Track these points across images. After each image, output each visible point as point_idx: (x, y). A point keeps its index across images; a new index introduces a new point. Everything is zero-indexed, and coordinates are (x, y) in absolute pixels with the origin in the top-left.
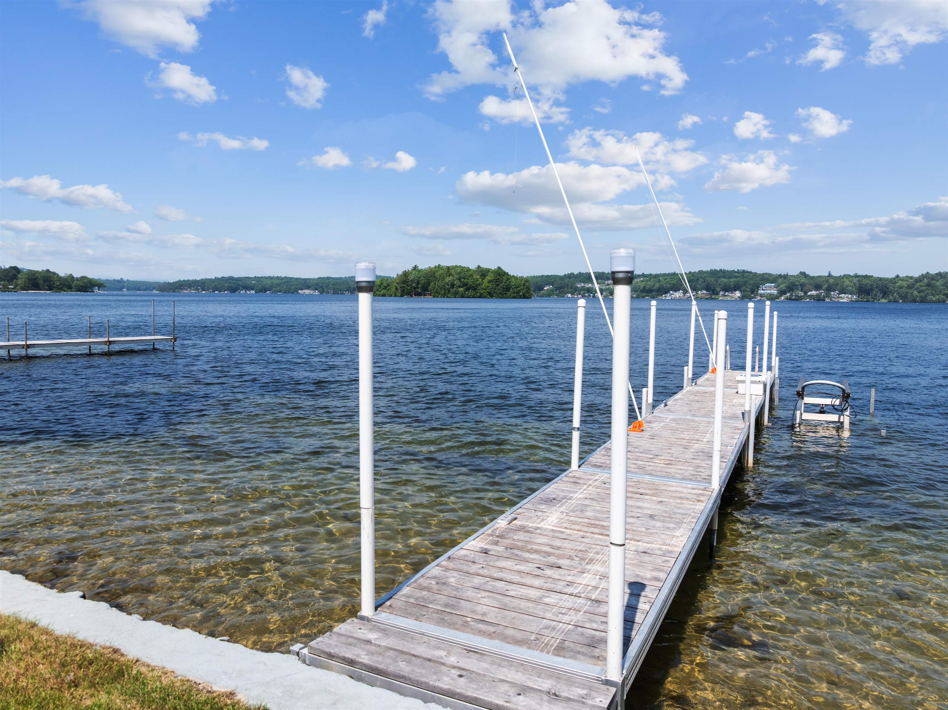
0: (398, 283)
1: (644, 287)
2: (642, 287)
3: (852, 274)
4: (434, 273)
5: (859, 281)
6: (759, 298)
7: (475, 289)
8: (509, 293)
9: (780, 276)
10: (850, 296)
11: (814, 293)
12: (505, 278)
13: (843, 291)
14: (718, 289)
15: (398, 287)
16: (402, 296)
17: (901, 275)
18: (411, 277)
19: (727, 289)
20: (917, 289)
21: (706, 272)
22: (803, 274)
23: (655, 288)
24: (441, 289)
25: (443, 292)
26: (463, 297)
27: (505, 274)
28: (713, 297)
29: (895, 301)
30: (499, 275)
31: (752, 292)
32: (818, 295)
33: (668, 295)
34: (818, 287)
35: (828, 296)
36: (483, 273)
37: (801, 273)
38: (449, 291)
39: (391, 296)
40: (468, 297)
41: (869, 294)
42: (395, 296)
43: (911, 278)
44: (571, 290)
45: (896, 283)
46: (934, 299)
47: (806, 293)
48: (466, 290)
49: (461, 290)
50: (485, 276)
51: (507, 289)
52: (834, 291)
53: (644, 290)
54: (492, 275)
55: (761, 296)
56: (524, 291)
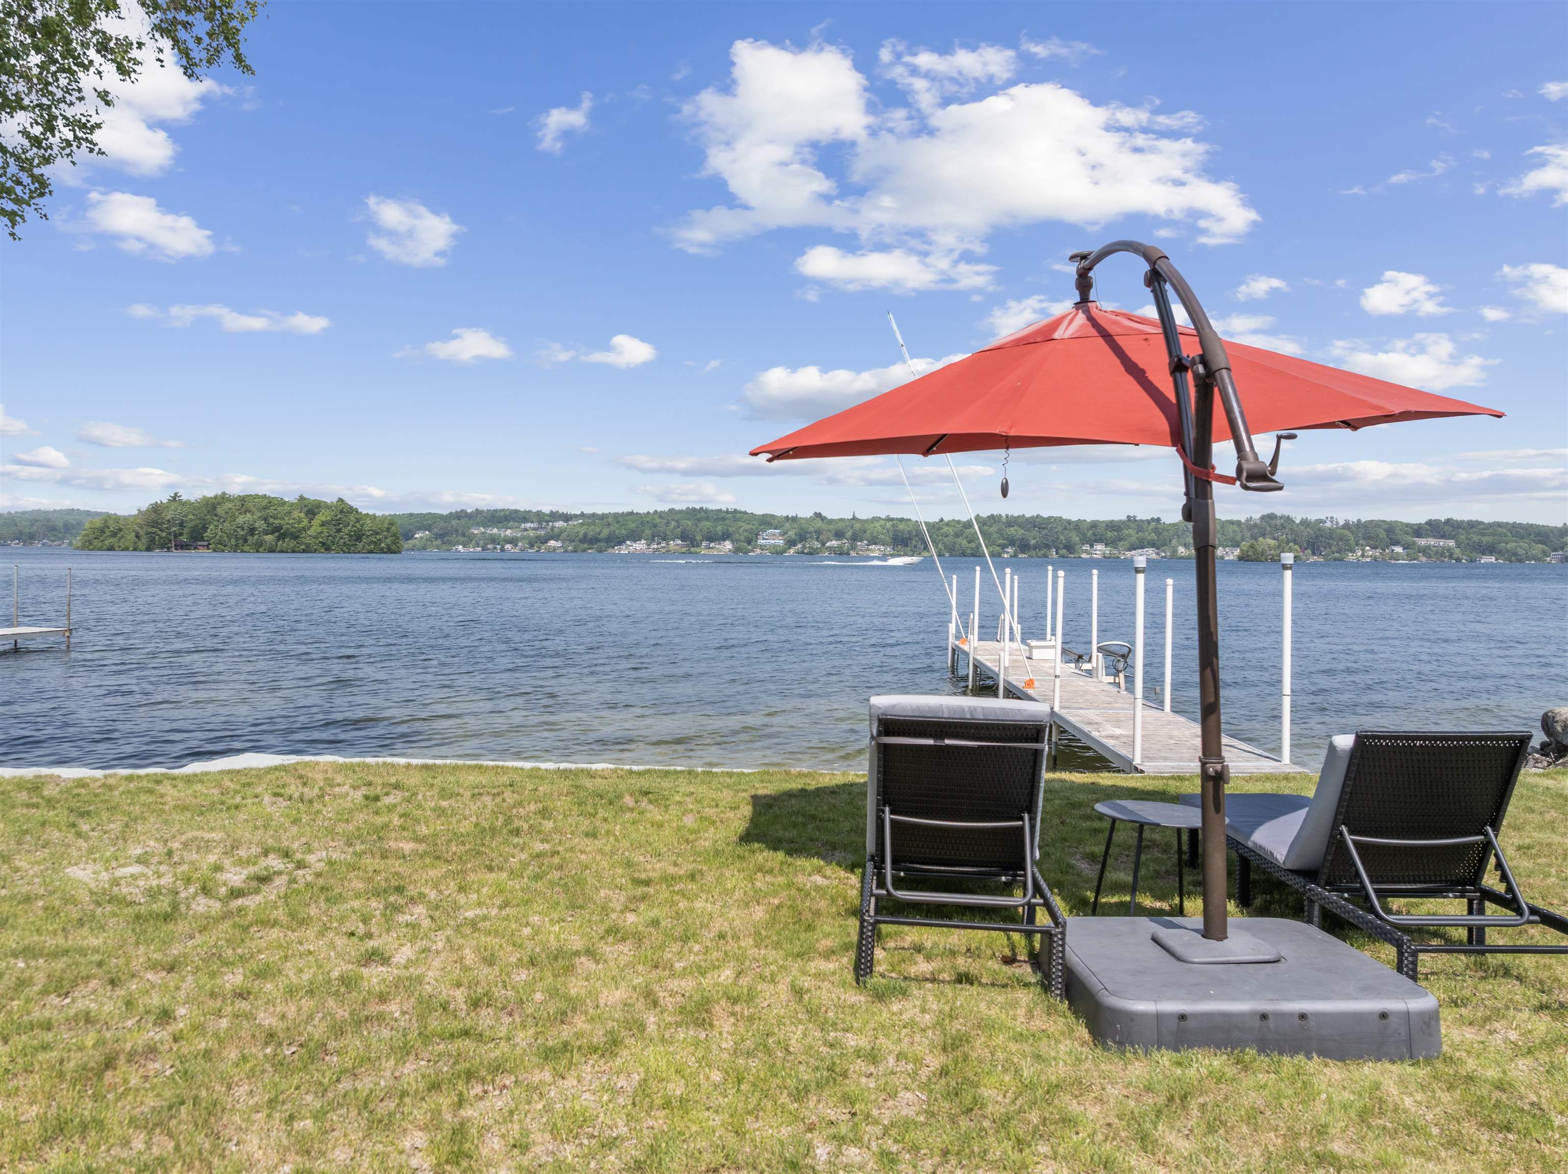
0: (140, 526)
1: (585, 535)
2: (581, 535)
3: (884, 516)
4: (214, 508)
5: (893, 526)
6: (758, 551)
8: (360, 545)
9: (787, 518)
10: (882, 548)
11: (834, 543)
12: (352, 517)
13: (873, 541)
14: (699, 537)
15: (142, 533)
16: (148, 549)
18: (168, 515)
19: (712, 538)
21: (680, 512)
22: (818, 515)
23: (602, 536)
24: (229, 536)
25: (233, 542)
26: (272, 551)
27: (352, 510)
28: (692, 550)
30: (341, 512)
31: (749, 542)
32: (840, 547)
33: (624, 547)
34: (839, 535)
35: (853, 548)
36: (311, 509)
37: (816, 514)
38: (246, 541)
39: (127, 549)
40: (282, 551)
41: (906, 545)
42: (135, 549)
43: (959, 522)
44: (462, 539)
45: (940, 528)
47: (823, 544)
48: (278, 539)
49: (269, 538)
50: (315, 515)
51: (358, 536)
52: (861, 541)
53: (585, 539)
54: (327, 512)
55: (762, 548)
56: (389, 541)
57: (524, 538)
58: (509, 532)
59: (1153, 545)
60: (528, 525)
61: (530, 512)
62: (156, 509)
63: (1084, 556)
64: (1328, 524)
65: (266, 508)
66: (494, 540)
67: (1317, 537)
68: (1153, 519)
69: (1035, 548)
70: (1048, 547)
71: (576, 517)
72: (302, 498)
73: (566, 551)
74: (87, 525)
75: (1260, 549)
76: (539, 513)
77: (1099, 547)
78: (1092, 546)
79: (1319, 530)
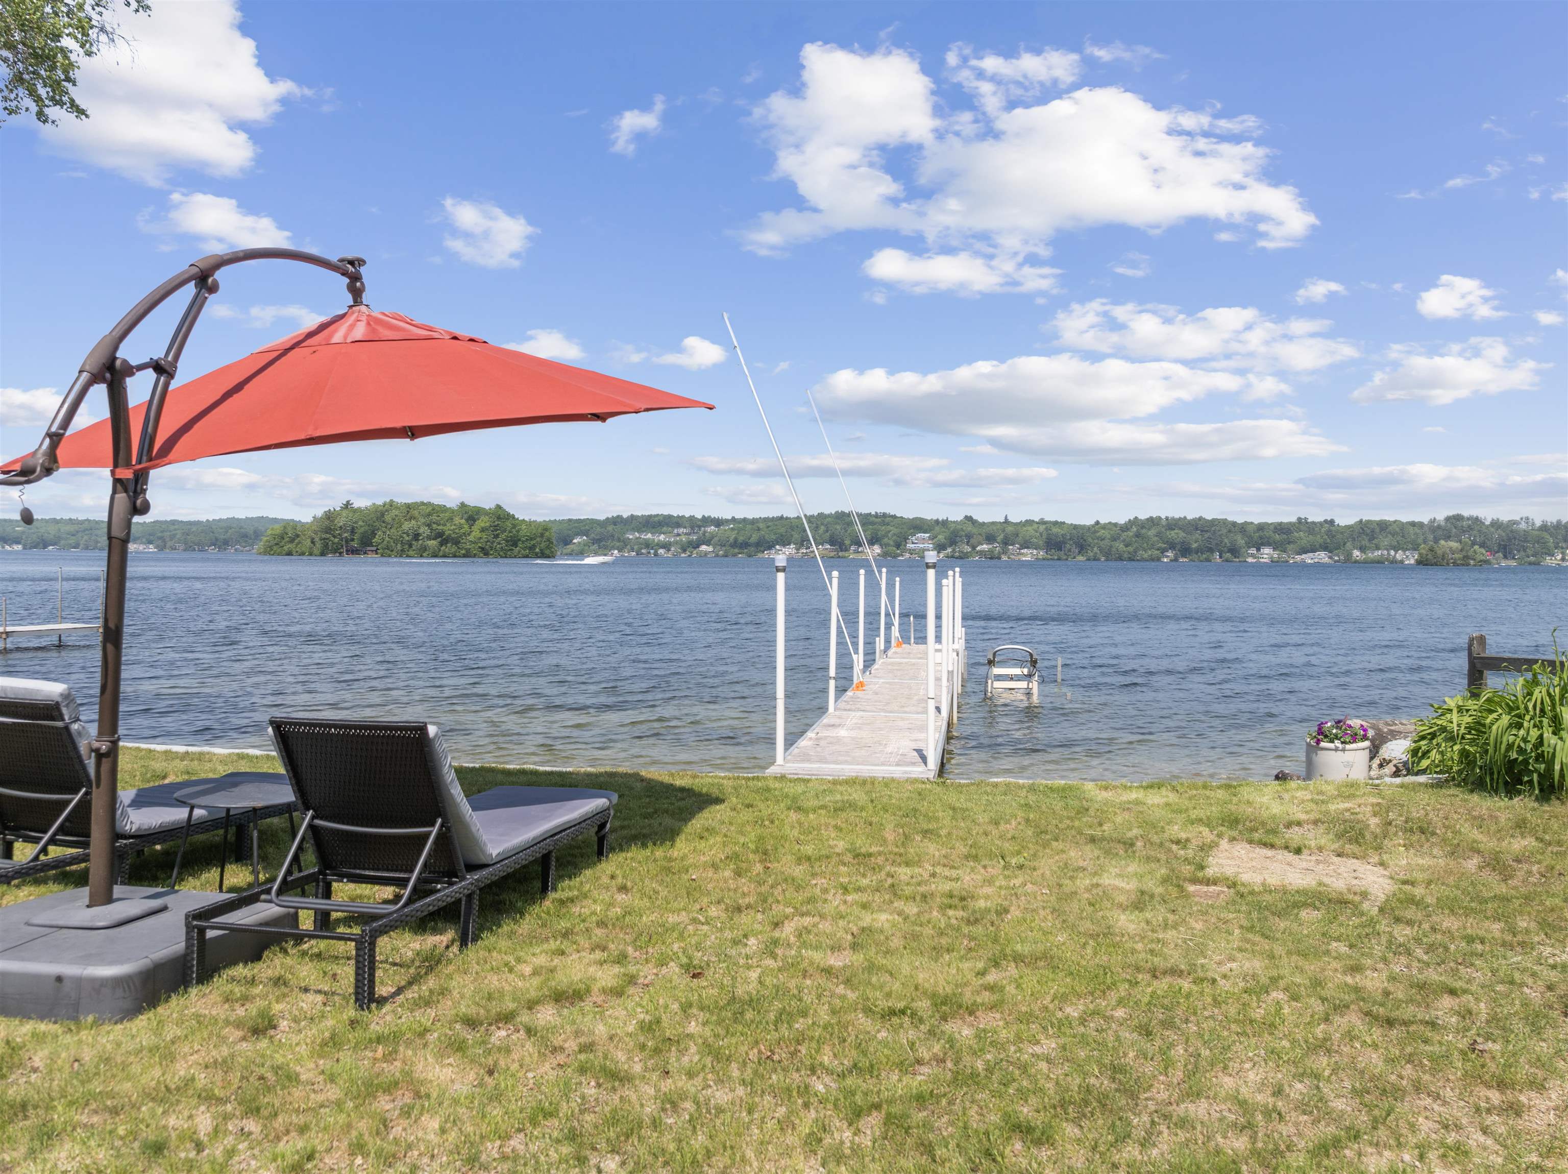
0: (316, 533)
1: (736, 540)
2: (731, 539)
3: (1037, 520)
4: (383, 515)
5: (1046, 529)
6: (907, 555)
7: (456, 542)
8: (516, 549)
9: (937, 521)
10: (1035, 552)
11: (985, 547)
12: (509, 524)
13: (1026, 545)
14: (847, 542)
15: (317, 539)
16: (323, 554)
17: (1102, 521)
18: (340, 522)
20: (1124, 541)
21: (830, 516)
22: (969, 519)
23: (752, 540)
24: (396, 542)
25: (399, 547)
26: (435, 556)
27: (510, 517)
28: (840, 554)
29: (1096, 559)
30: (499, 518)
31: (898, 546)
32: (991, 551)
33: (773, 551)
34: (990, 539)
35: (1005, 552)
36: (471, 515)
37: (966, 517)
38: (410, 546)
39: (303, 554)
40: (444, 556)
41: (1060, 549)
42: (311, 554)
43: (1116, 525)
44: (618, 544)
45: (1095, 532)
46: (1146, 556)
47: (974, 548)
48: (441, 544)
49: (432, 543)
50: (475, 521)
51: (514, 542)
52: (1013, 544)
53: (735, 544)
54: (486, 518)
55: (911, 552)
56: (543, 545)
57: (676, 543)
58: (662, 537)
59: (1325, 548)
60: (681, 530)
61: (683, 517)
62: (329, 516)
63: (1250, 560)
64: (1523, 526)
65: (429, 515)
66: (648, 545)
67: (1509, 540)
68: (1326, 521)
69: (1198, 551)
70: (1211, 550)
71: (727, 521)
72: (463, 505)
73: (717, 556)
74: (269, 532)
75: (1439, 552)
76: (692, 518)
77: (1267, 551)
78: (1258, 550)
79: (1512, 531)
